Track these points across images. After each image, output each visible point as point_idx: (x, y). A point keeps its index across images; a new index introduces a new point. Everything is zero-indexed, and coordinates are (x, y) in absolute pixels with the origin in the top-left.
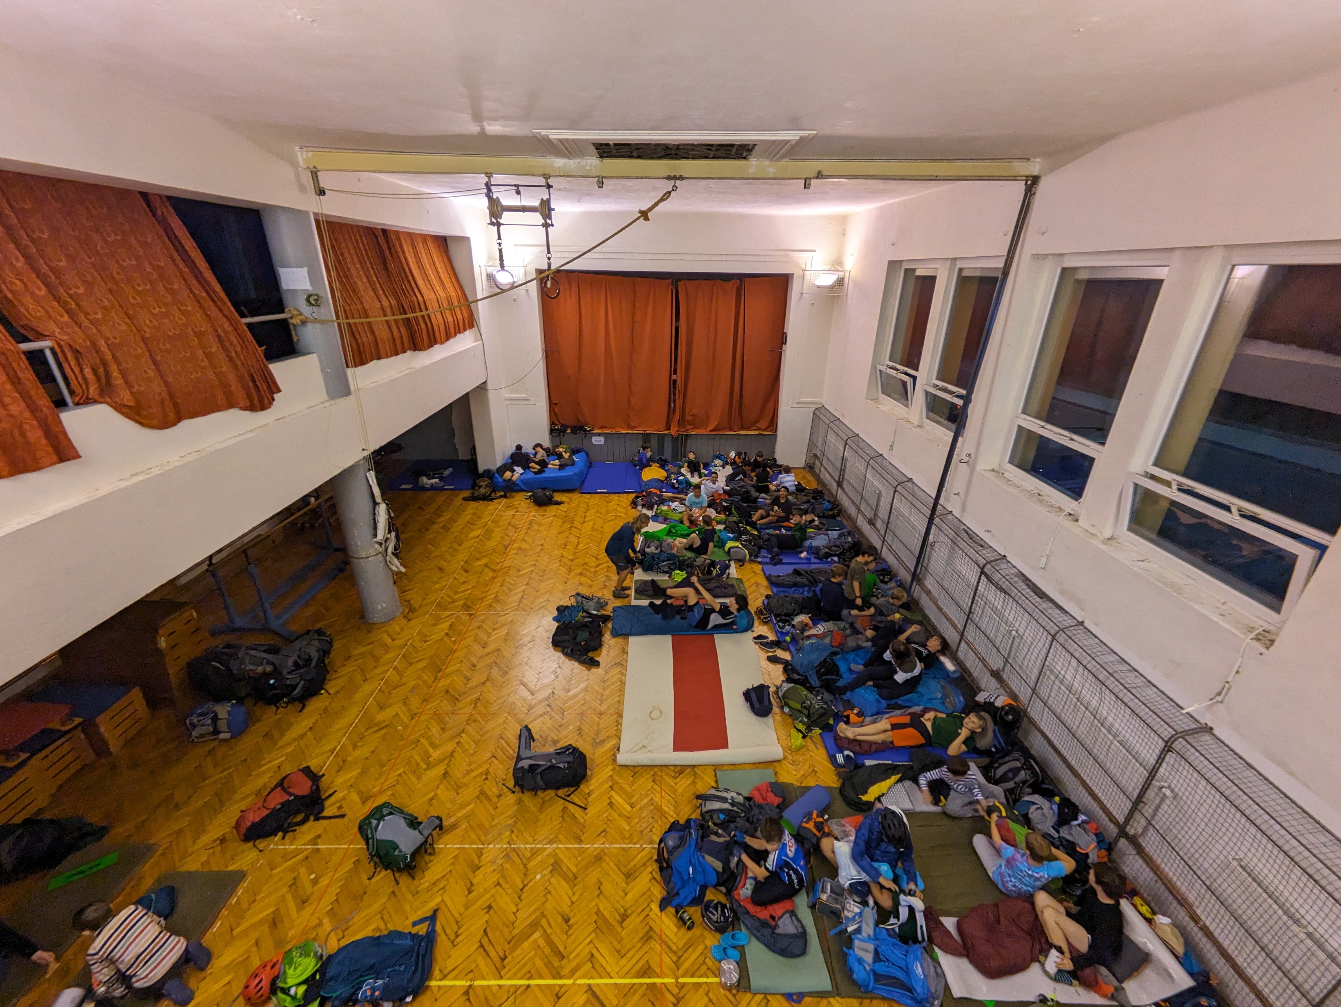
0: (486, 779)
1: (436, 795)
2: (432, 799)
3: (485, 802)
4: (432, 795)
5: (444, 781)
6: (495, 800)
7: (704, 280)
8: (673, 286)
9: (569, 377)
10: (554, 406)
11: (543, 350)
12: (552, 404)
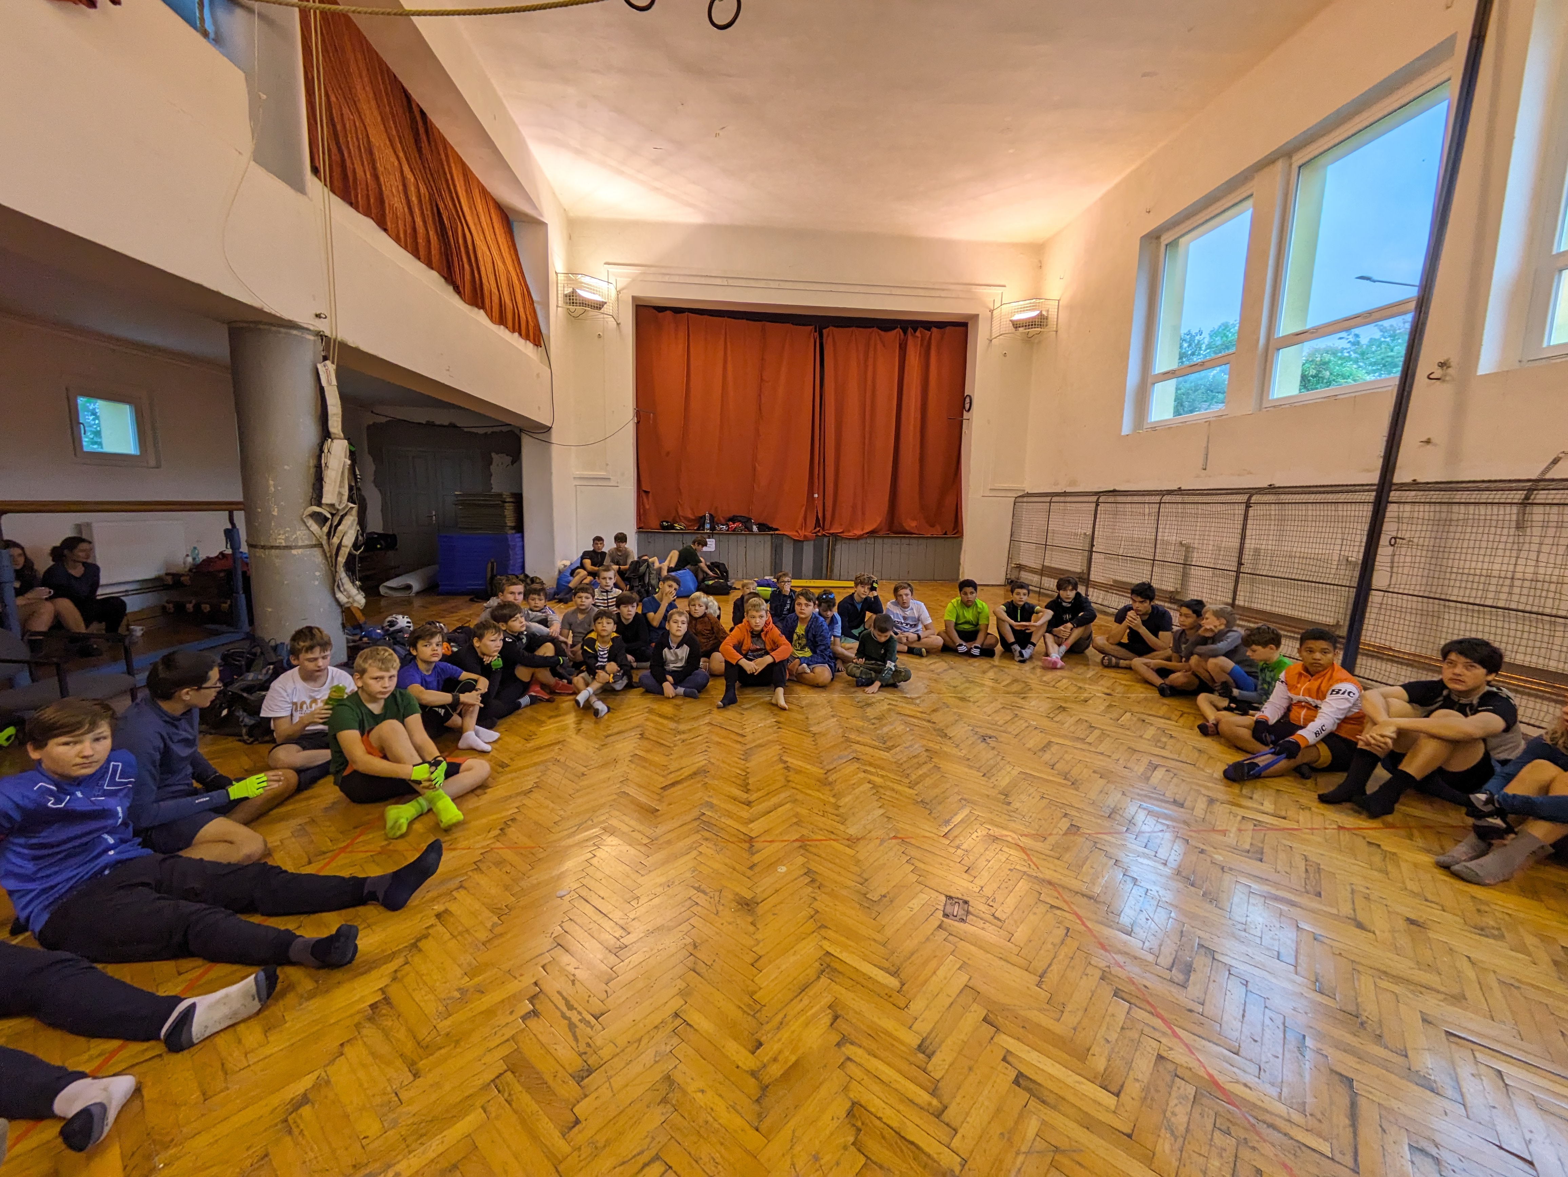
0: (535, 1013)
1: (323, 1083)
2: (304, 1100)
3: (525, 1100)
4: (305, 1083)
5: (369, 1031)
6: (568, 1090)
7: (857, 327)
8: (817, 334)
9: (668, 454)
10: (644, 494)
11: (635, 409)
12: (641, 491)
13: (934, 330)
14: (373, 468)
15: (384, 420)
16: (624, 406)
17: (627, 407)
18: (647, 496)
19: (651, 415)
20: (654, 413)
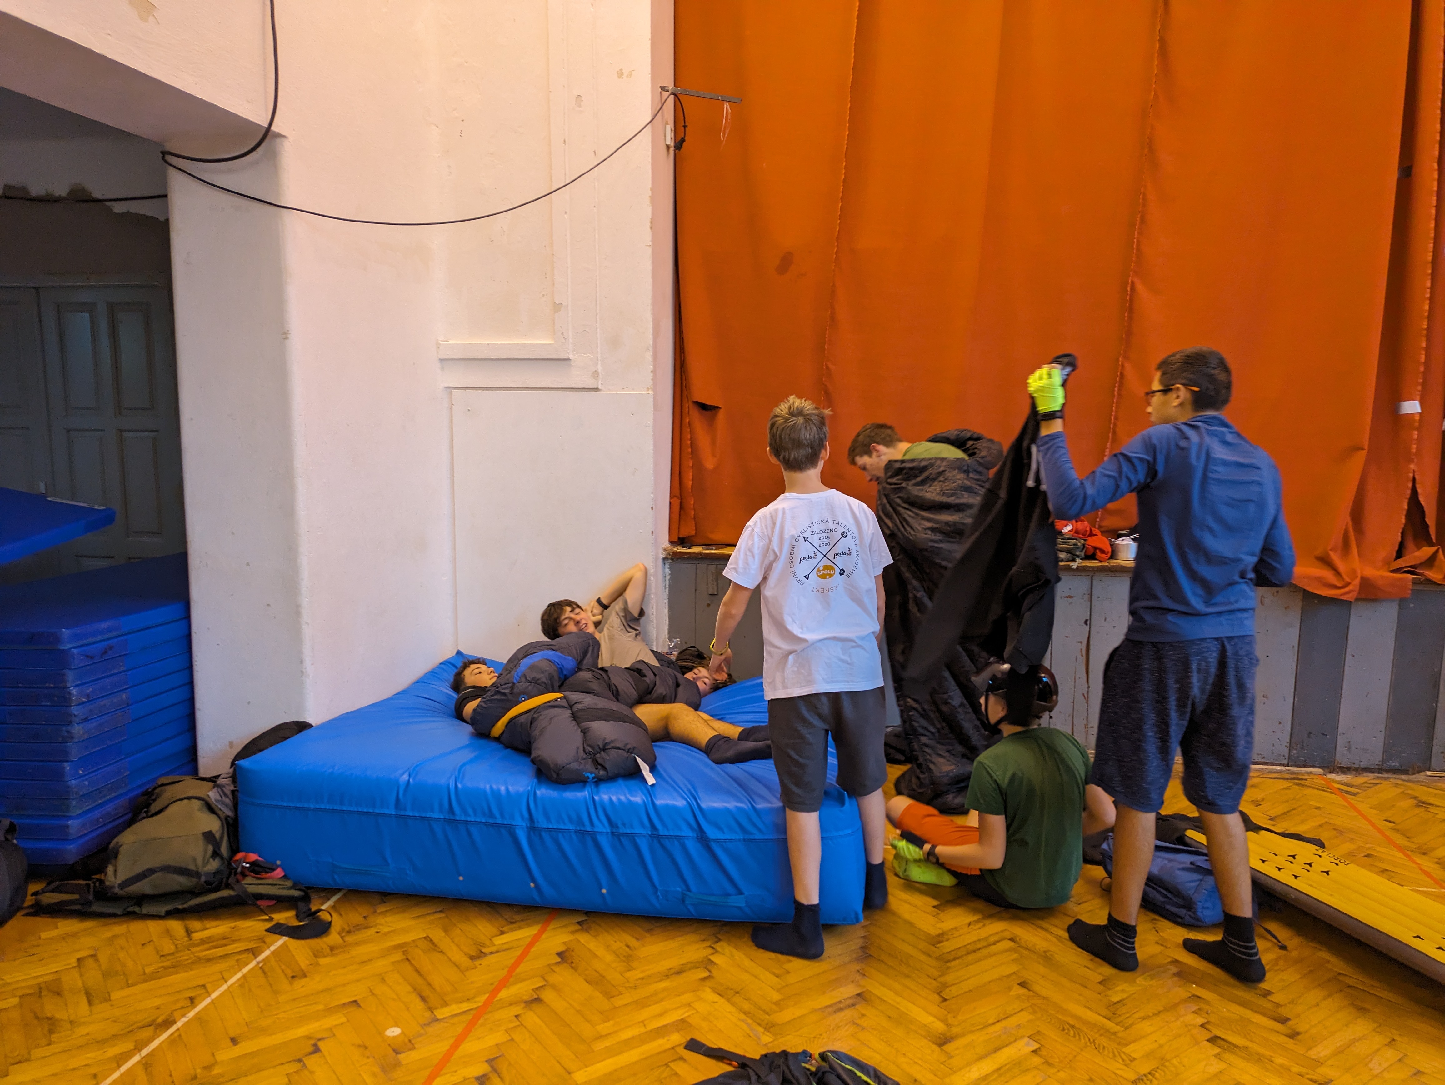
9: (786, 262)
10: (695, 416)
11: (663, 88)
12: (688, 405)
16: (620, 74)
17: (630, 75)
18: (711, 423)
19: (726, 105)
20: (737, 102)
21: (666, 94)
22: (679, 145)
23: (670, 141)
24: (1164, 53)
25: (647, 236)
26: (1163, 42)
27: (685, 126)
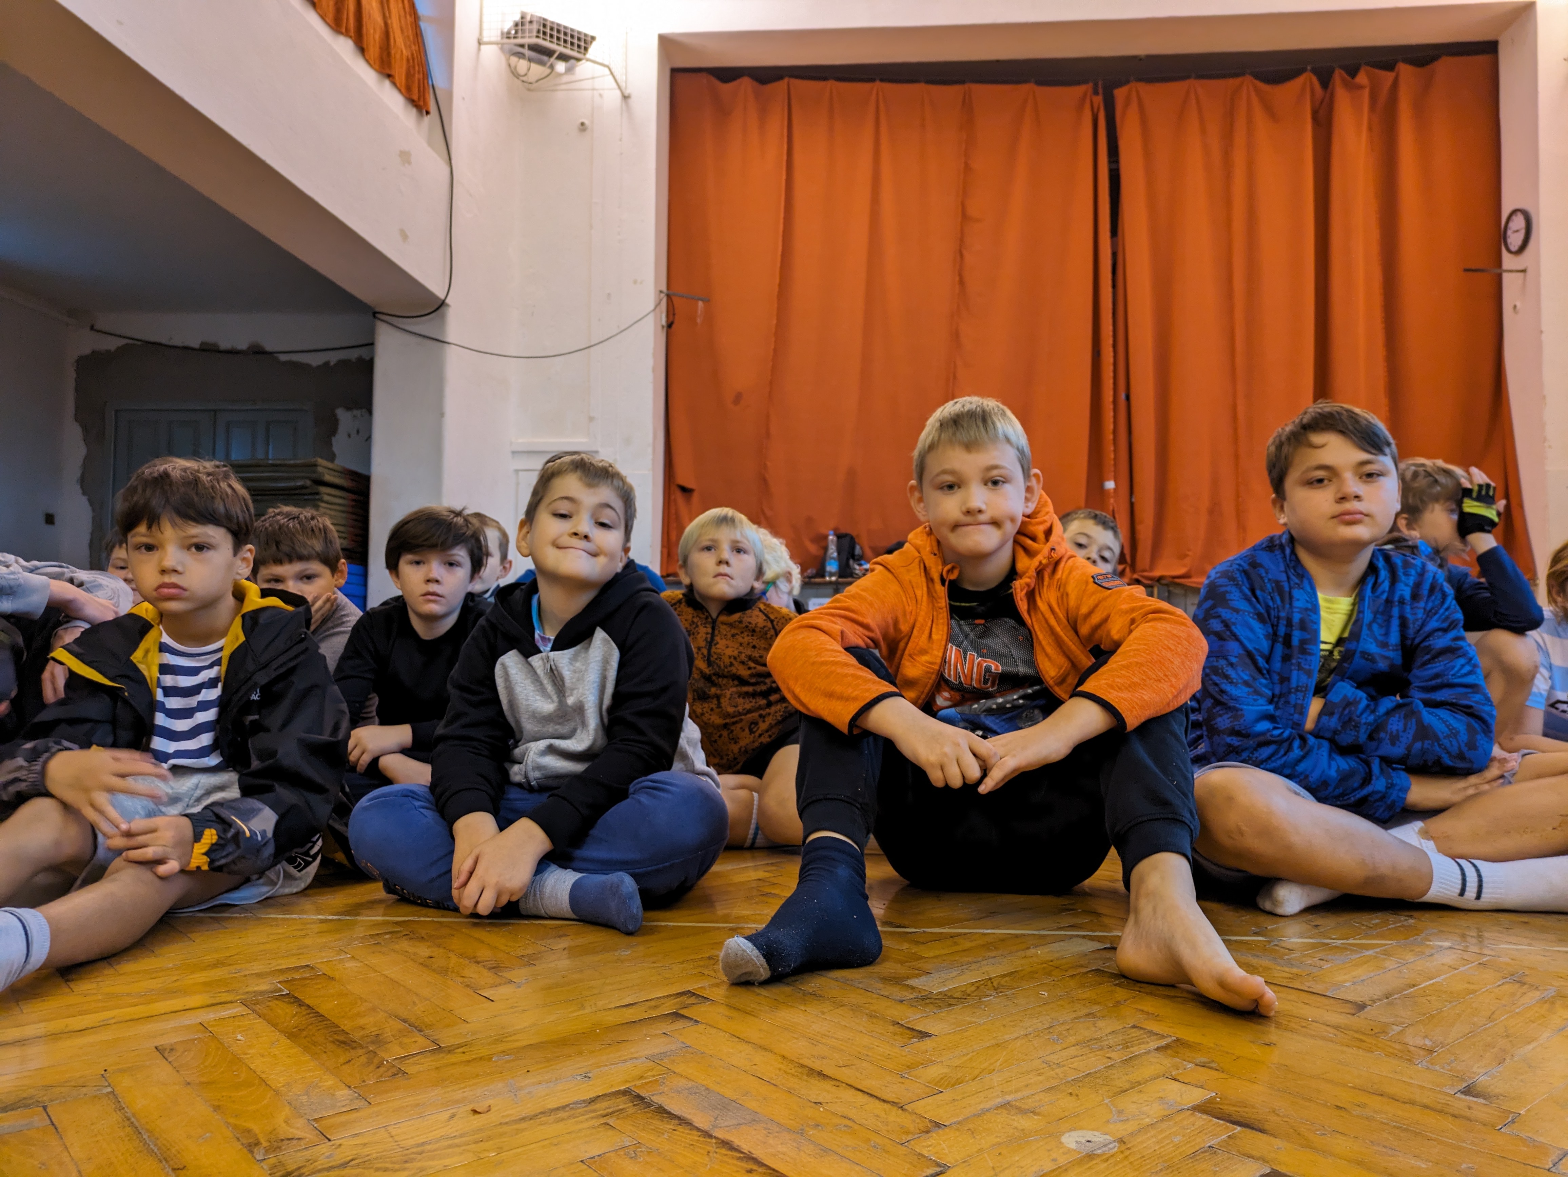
7: (1200, 77)
8: (1098, 100)
9: (738, 398)
10: (678, 495)
11: (661, 292)
12: (674, 488)
13: (1404, 69)
14: (82, 451)
15: (111, 344)
16: (635, 282)
17: (641, 283)
18: (688, 500)
19: (700, 303)
20: (707, 301)
21: (662, 295)
22: (670, 325)
23: (664, 322)
24: (962, 282)
25: (650, 376)
26: (961, 276)
27: (674, 314)
